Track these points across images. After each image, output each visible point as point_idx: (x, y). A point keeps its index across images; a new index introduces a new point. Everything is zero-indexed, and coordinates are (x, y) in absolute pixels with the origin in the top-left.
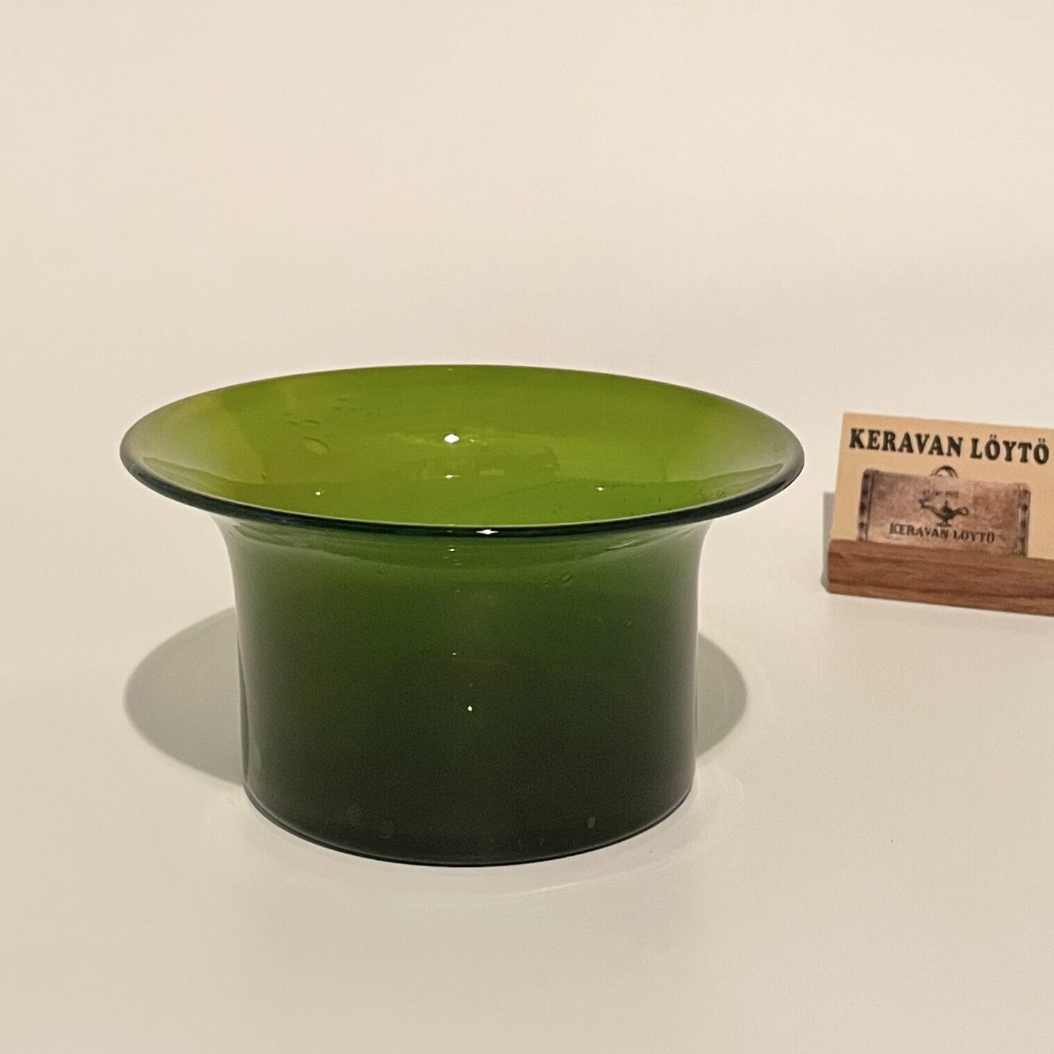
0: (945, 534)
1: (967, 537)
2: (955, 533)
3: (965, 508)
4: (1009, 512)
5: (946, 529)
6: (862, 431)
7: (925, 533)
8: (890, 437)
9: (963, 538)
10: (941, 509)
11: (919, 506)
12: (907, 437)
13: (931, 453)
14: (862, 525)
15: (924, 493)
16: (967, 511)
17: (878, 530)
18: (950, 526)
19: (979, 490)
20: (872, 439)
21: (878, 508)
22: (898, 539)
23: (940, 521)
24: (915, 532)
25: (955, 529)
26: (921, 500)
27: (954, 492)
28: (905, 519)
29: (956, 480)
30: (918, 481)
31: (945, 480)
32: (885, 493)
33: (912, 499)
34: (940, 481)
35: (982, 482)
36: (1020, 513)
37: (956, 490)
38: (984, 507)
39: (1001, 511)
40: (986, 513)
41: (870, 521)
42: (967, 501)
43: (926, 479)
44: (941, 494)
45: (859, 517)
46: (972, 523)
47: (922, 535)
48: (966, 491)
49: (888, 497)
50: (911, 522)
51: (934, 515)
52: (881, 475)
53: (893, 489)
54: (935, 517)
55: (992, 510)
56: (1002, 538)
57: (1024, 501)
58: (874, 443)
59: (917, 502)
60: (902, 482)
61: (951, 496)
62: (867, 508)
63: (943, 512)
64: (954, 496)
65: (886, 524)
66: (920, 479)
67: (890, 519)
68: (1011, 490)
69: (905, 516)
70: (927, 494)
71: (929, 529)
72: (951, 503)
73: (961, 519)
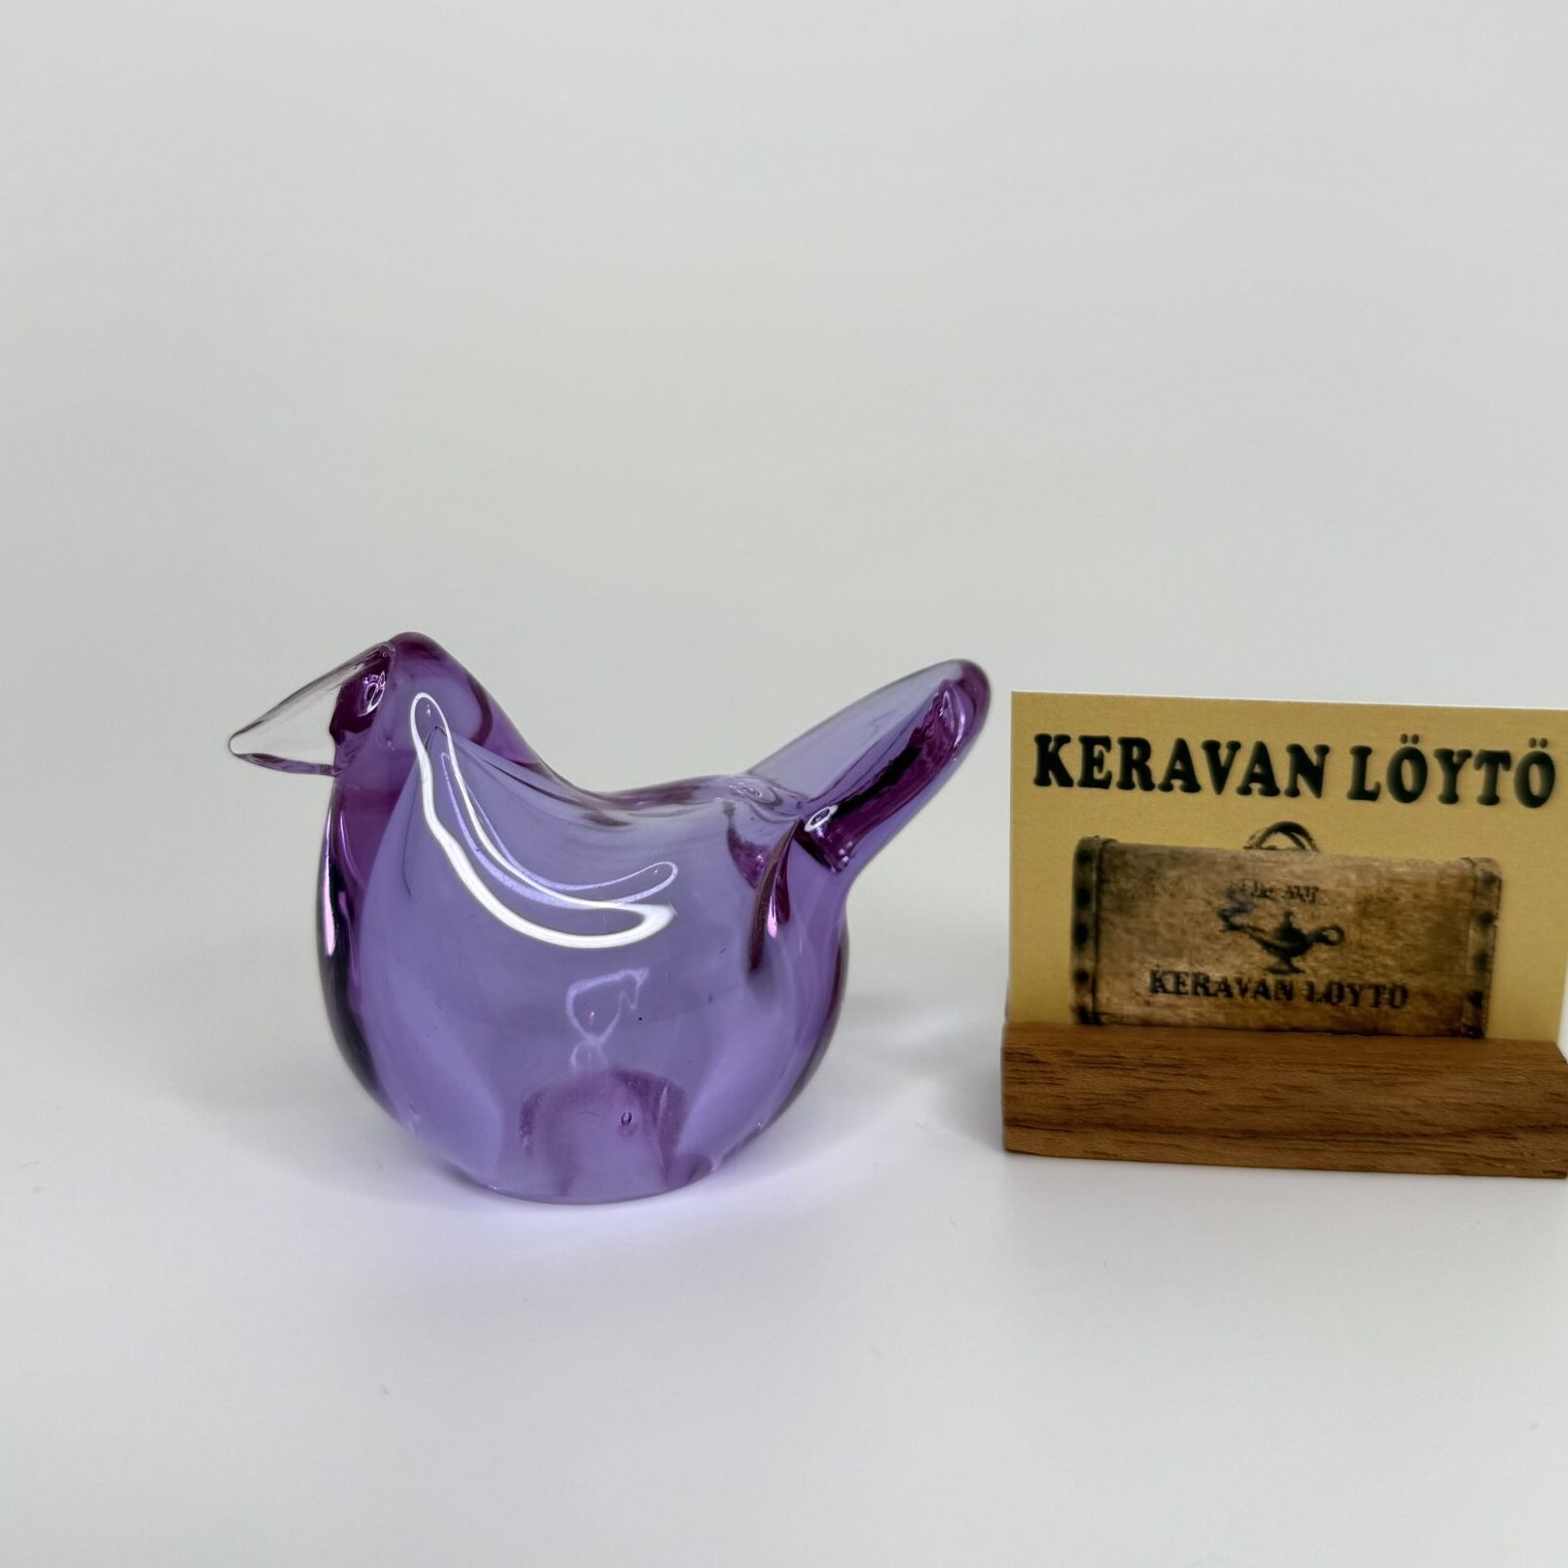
0: (1287, 992)
1: (1341, 997)
2: (1311, 986)
3: (1336, 928)
4: (1447, 932)
5: (1287, 978)
6: (1063, 740)
7: (1236, 990)
8: (1136, 752)
9: (1329, 1001)
10: (1277, 930)
11: (1220, 924)
12: (1182, 750)
13: (1245, 791)
14: (1080, 977)
15: (1230, 894)
16: (1341, 933)
17: (1121, 986)
18: (1297, 971)
19: (1371, 881)
20: (1091, 762)
21: (1119, 933)
22: (1169, 1006)
23: (1272, 960)
24: (1212, 989)
25: (1313, 979)
26: (1224, 910)
27: (1307, 889)
28: (1185, 960)
29: (1312, 857)
30: (1214, 863)
31: (1284, 858)
32: (1133, 897)
33: (1201, 909)
34: (1270, 861)
35: (1377, 860)
36: (1471, 932)
37: (1312, 883)
38: (1382, 923)
39: (1422, 931)
40: (1388, 937)
41: (1100, 965)
42: (1341, 910)
43: (1234, 858)
44: (1273, 895)
45: (1072, 957)
46: (1350, 963)
47: (1230, 995)
48: (1339, 883)
49: (1143, 906)
50: (1202, 966)
51: (1258, 947)
52: (1123, 851)
53: (1154, 886)
54: (1259, 951)
55: (1404, 930)
56: (1427, 996)
57: (1484, 902)
58: (1096, 769)
59: (1214, 916)
60: (1173, 866)
61: (1298, 900)
62: (1092, 933)
63: (1281, 939)
64: (1308, 899)
65: (1139, 970)
66: (1219, 860)
67: (1149, 958)
68: (1452, 877)
69: (1186, 952)
70: (1239, 897)
71: (1245, 981)
72: (1300, 916)
73: (1325, 955)
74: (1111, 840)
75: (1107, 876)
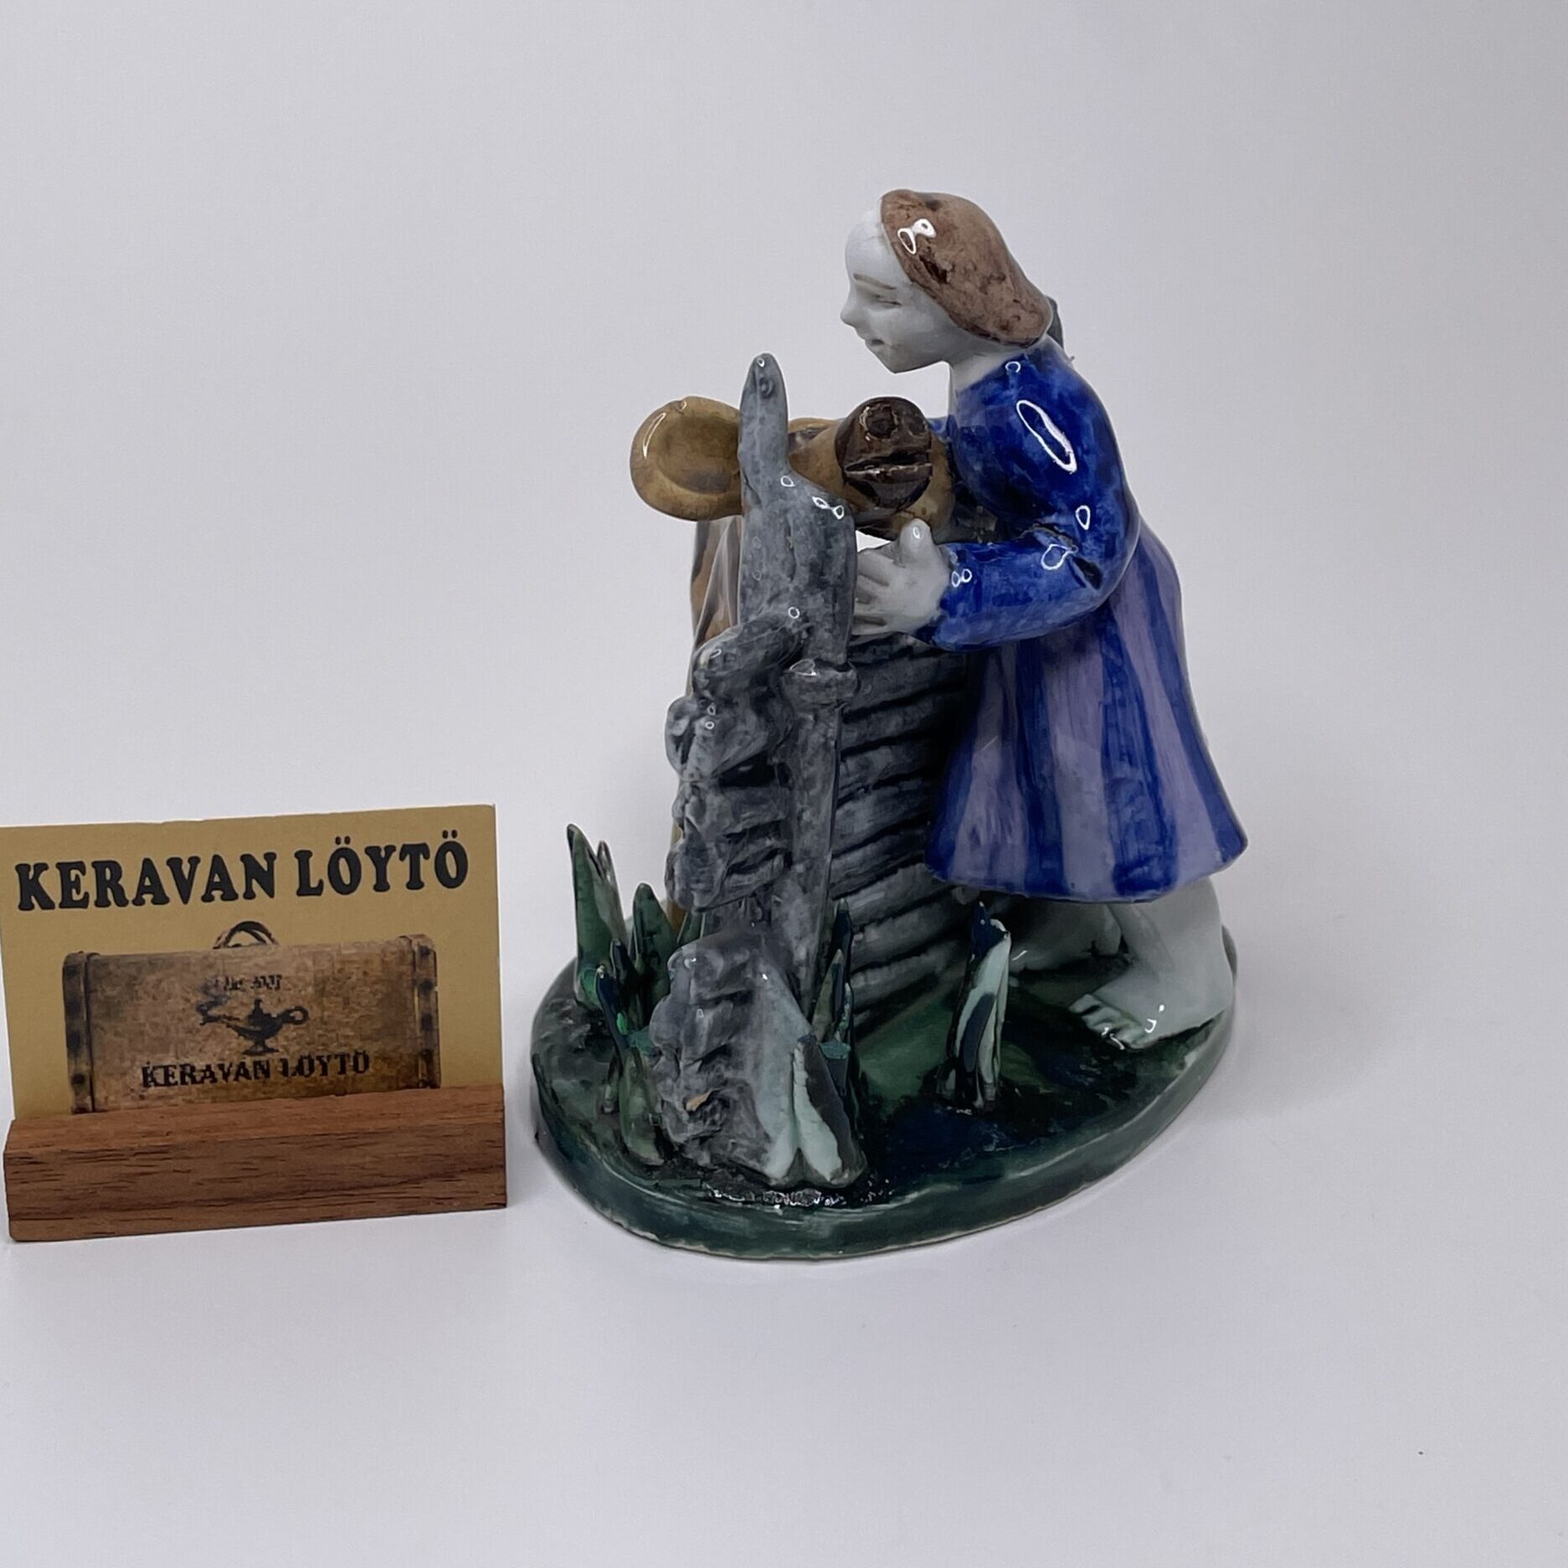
0: (264, 1070)
1: (312, 1069)
2: (285, 1063)
3: (300, 1009)
4: (395, 1001)
5: (263, 1058)
6: (41, 867)
7: (219, 1075)
8: (109, 874)
9: (302, 1073)
10: (250, 1017)
11: (201, 1017)
12: (148, 866)
13: (207, 898)
14: (77, 1080)
15: (205, 990)
16: (305, 1013)
17: (115, 1085)
18: (272, 1050)
19: (325, 965)
20: (68, 885)
21: (110, 1036)
22: (160, 1098)
23: (250, 1043)
24: (198, 1077)
25: (285, 1056)
26: (202, 1006)
27: (272, 977)
28: (172, 1054)
29: (273, 950)
30: (188, 964)
31: (249, 952)
32: (119, 1003)
33: (181, 1007)
34: (237, 957)
35: (329, 946)
36: (416, 999)
37: (273, 973)
38: (340, 999)
39: (375, 1003)
40: (346, 1011)
41: (95, 1067)
42: (303, 993)
43: (206, 958)
44: (244, 986)
45: (69, 1064)
46: (316, 1037)
47: (214, 1080)
48: (298, 970)
49: (128, 1011)
50: (187, 1057)
51: (236, 1034)
52: (105, 963)
53: (137, 991)
54: (237, 1038)
55: (359, 1004)
56: (385, 1058)
57: (424, 972)
58: (74, 891)
59: (194, 1011)
60: (153, 972)
61: (265, 988)
62: (84, 1040)
63: (252, 1025)
64: (273, 987)
65: (131, 1068)
66: (193, 961)
67: (139, 1057)
68: (393, 953)
69: (172, 1047)
70: (213, 991)
71: (227, 1065)
72: (268, 1002)
73: (294, 1034)
74: (95, 954)
75: (92, 987)
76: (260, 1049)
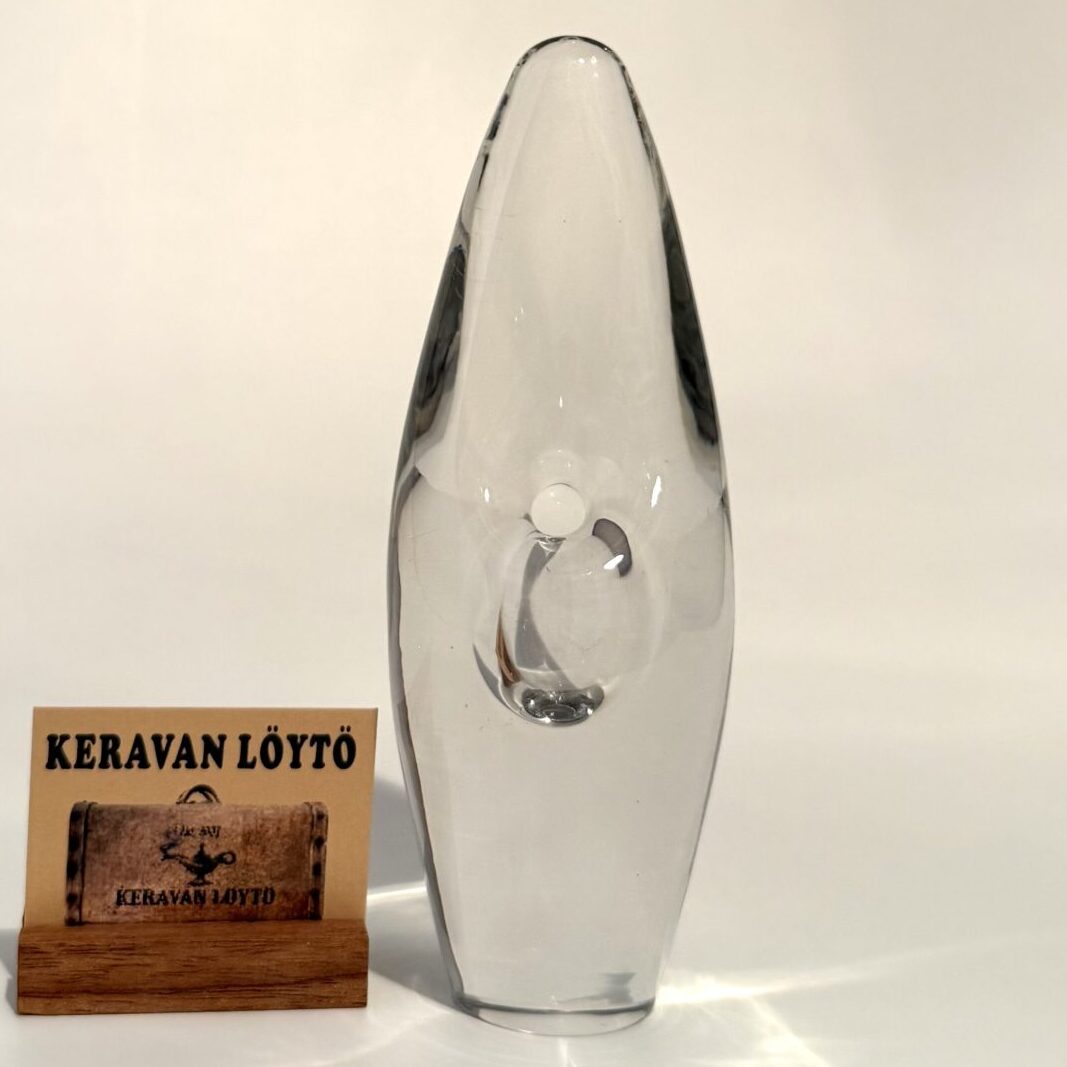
0: (200, 897)
1: (234, 899)
2: (216, 893)
3: (231, 853)
4: (296, 852)
5: (202, 888)
6: (65, 738)
7: (170, 900)
8: (110, 743)
9: (227, 902)
10: (196, 857)
11: (161, 856)
12: (138, 742)
13: (176, 765)
14: (71, 898)
16: (234, 856)
17: (97, 902)
18: (209, 883)
19: (251, 821)
20: (82, 752)
21: (97, 867)
22: (127, 914)
23: (193, 877)
24: (155, 900)
25: (216, 888)
26: (163, 846)
27: (214, 828)
28: (139, 881)
29: (217, 807)
30: (157, 815)
31: (200, 808)
32: (107, 841)
33: (149, 846)
34: (191, 811)
35: (255, 806)
36: (311, 852)
37: (216, 824)
38: (259, 847)
39: (283, 851)
40: (262, 856)
41: (85, 889)
42: (234, 841)
43: (170, 810)
44: (194, 833)
45: (66, 885)
46: (240, 875)
47: (166, 903)
48: (233, 823)
49: (112, 847)
50: (149, 884)
51: (185, 869)
52: (100, 811)
53: (120, 833)
54: (185, 872)
55: (272, 852)
56: (285, 894)
57: (318, 831)
58: (86, 756)
59: (157, 850)
60: (132, 818)
61: (208, 835)
62: (80, 868)
63: (198, 862)
64: (214, 835)
65: (109, 890)
66: (161, 812)
67: (116, 882)
68: (299, 815)
69: (140, 876)
70: (172, 836)
71: (176, 892)
72: (209, 846)
73: (224, 871)
74: (93, 803)
75: (90, 828)
76: (201, 881)
